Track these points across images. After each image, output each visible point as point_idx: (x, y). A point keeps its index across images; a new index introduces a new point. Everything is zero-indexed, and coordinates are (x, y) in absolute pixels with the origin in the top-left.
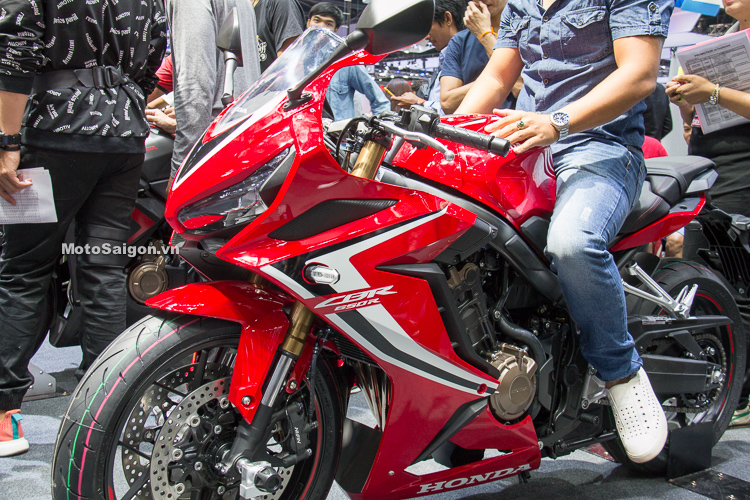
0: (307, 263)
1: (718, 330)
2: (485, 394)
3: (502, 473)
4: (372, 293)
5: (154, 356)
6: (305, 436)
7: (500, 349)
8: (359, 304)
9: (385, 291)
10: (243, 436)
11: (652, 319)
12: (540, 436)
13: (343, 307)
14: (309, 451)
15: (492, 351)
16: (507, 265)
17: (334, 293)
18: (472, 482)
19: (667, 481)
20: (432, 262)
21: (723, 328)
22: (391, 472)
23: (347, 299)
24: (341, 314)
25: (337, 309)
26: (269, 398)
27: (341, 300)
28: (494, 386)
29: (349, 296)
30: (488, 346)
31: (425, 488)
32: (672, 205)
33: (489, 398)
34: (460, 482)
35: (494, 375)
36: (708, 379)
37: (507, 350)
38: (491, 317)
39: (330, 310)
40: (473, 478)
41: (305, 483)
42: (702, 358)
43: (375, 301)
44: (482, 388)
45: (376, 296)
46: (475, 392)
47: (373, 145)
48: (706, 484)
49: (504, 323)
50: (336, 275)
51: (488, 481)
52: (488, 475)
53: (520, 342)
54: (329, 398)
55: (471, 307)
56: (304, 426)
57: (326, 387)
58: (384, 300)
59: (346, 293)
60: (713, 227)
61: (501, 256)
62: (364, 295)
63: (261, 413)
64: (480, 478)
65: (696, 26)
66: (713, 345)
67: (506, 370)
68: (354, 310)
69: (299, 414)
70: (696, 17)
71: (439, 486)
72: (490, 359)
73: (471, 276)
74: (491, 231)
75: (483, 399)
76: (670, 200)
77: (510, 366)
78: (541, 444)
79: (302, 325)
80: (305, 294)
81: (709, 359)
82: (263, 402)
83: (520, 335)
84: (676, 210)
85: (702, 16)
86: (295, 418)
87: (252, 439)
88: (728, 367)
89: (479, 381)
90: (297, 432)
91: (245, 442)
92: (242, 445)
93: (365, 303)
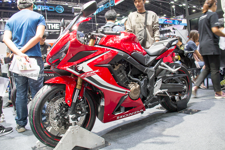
0: (77, 66)
1: (185, 77)
2: (127, 94)
3: (136, 112)
4: (94, 72)
5: (46, 93)
6: (85, 109)
7: (130, 83)
8: (91, 75)
9: (97, 71)
10: (70, 110)
11: (168, 75)
12: (144, 102)
13: (87, 76)
14: (87, 112)
15: (129, 84)
16: (130, 64)
17: (85, 73)
18: (129, 115)
19: (178, 112)
20: (108, 63)
21: (186, 77)
22: (109, 115)
23: (88, 74)
24: (87, 77)
25: (86, 76)
26: (74, 101)
27: (87, 74)
28: (129, 91)
29: (88, 73)
30: (128, 83)
31: (118, 118)
32: (169, 48)
33: (129, 94)
34: (126, 115)
35: (129, 89)
36: (183, 88)
37: (132, 83)
38: (127, 76)
39: (84, 77)
40: (129, 114)
41: (88, 120)
42: (181, 83)
43: (95, 74)
44: (126, 92)
45: (95, 72)
46: (124, 93)
47: (92, 40)
48: (186, 112)
49: (131, 78)
50: (82, 67)
51: (133, 115)
52: (133, 113)
53: (136, 82)
54: (91, 100)
55: (122, 74)
56: (85, 107)
57: (90, 98)
58: (97, 73)
59: (88, 72)
60: (181, 54)
61: (128, 62)
62: (92, 72)
63: (73, 104)
64: (131, 114)
65: (184, 28)
66: (184, 81)
67: (132, 88)
68: (90, 76)
69: (83, 104)
70: (183, 26)
71: (121, 117)
72: (128, 86)
73: (120, 67)
74: (122, 55)
75: (127, 95)
76: (168, 47)
77: (133, 87)
78: (144, 105)
79: (80, 82)
80: (77, 74)
81: (183, 84)
82: (73, 102)
83: (135, 80)
84: (170, 49)
85: (184, 26)
86: (82, 105)
87: (72, 110)
88: (188, 85)
89: (125, 90)
90: (83, 108)
91: (70, 111)
92: (70, 112)
93: (92, 74)
